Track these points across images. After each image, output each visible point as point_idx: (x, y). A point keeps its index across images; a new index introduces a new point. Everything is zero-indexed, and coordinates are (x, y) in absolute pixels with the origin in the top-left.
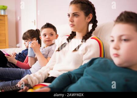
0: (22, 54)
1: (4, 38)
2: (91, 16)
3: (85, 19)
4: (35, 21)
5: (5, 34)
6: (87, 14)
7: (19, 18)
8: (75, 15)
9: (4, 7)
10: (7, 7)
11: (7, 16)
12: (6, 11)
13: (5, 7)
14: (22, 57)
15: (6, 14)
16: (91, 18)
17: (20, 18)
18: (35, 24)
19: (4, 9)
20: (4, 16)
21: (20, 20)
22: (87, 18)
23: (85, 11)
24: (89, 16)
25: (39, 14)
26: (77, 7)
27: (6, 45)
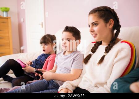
0: (38, 60)
1: (8, 41)
2: (112, 21)
3: (106, 26)
4: (42, 23)
5: (9, 37)
6: (107, 21)
7: (22, 20)
8: (94, 24)
9: (6, 9)
10: (9, 9)
11: (10, 18)
12: (8, 12)
13: (8, 9)
14: (39, 64)
15: (9, 16)
16: (113, 24)
17: (24, 19)
18: (42, 27)
19: (7, 11)
20: (7, 18)
21: (24, 22)
22: (108, 25)
23: (104, 18)
24: (109, 22)
25: (47, 16)
26: (95, 16)
27: (10, 48)
